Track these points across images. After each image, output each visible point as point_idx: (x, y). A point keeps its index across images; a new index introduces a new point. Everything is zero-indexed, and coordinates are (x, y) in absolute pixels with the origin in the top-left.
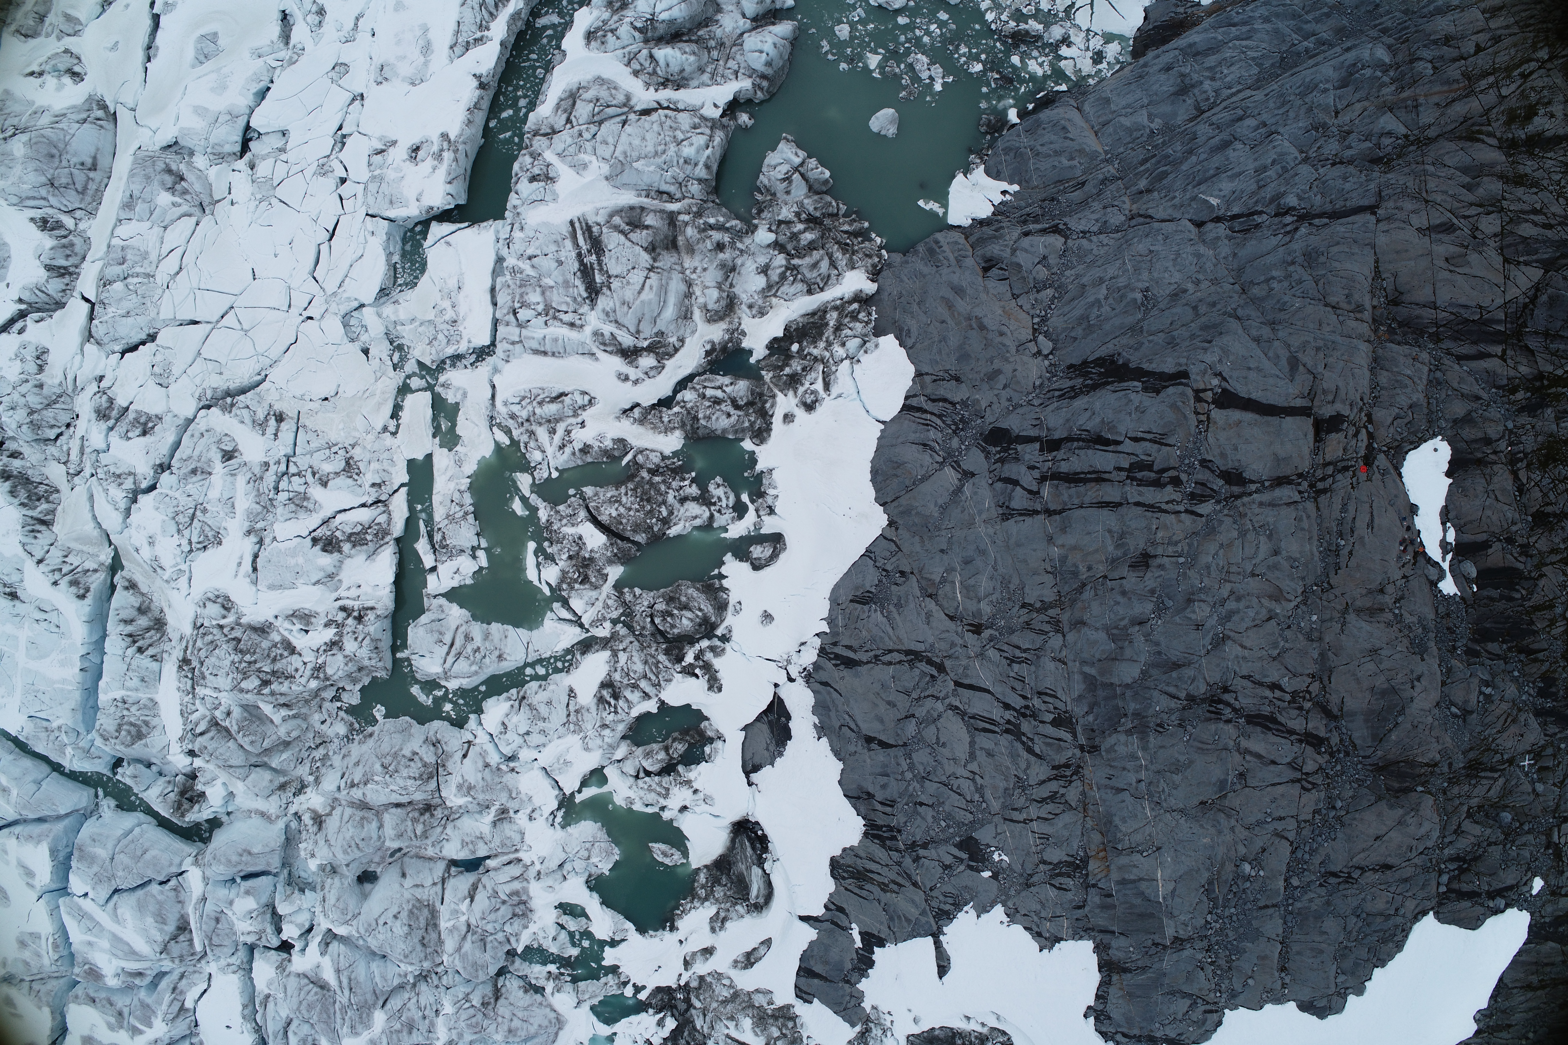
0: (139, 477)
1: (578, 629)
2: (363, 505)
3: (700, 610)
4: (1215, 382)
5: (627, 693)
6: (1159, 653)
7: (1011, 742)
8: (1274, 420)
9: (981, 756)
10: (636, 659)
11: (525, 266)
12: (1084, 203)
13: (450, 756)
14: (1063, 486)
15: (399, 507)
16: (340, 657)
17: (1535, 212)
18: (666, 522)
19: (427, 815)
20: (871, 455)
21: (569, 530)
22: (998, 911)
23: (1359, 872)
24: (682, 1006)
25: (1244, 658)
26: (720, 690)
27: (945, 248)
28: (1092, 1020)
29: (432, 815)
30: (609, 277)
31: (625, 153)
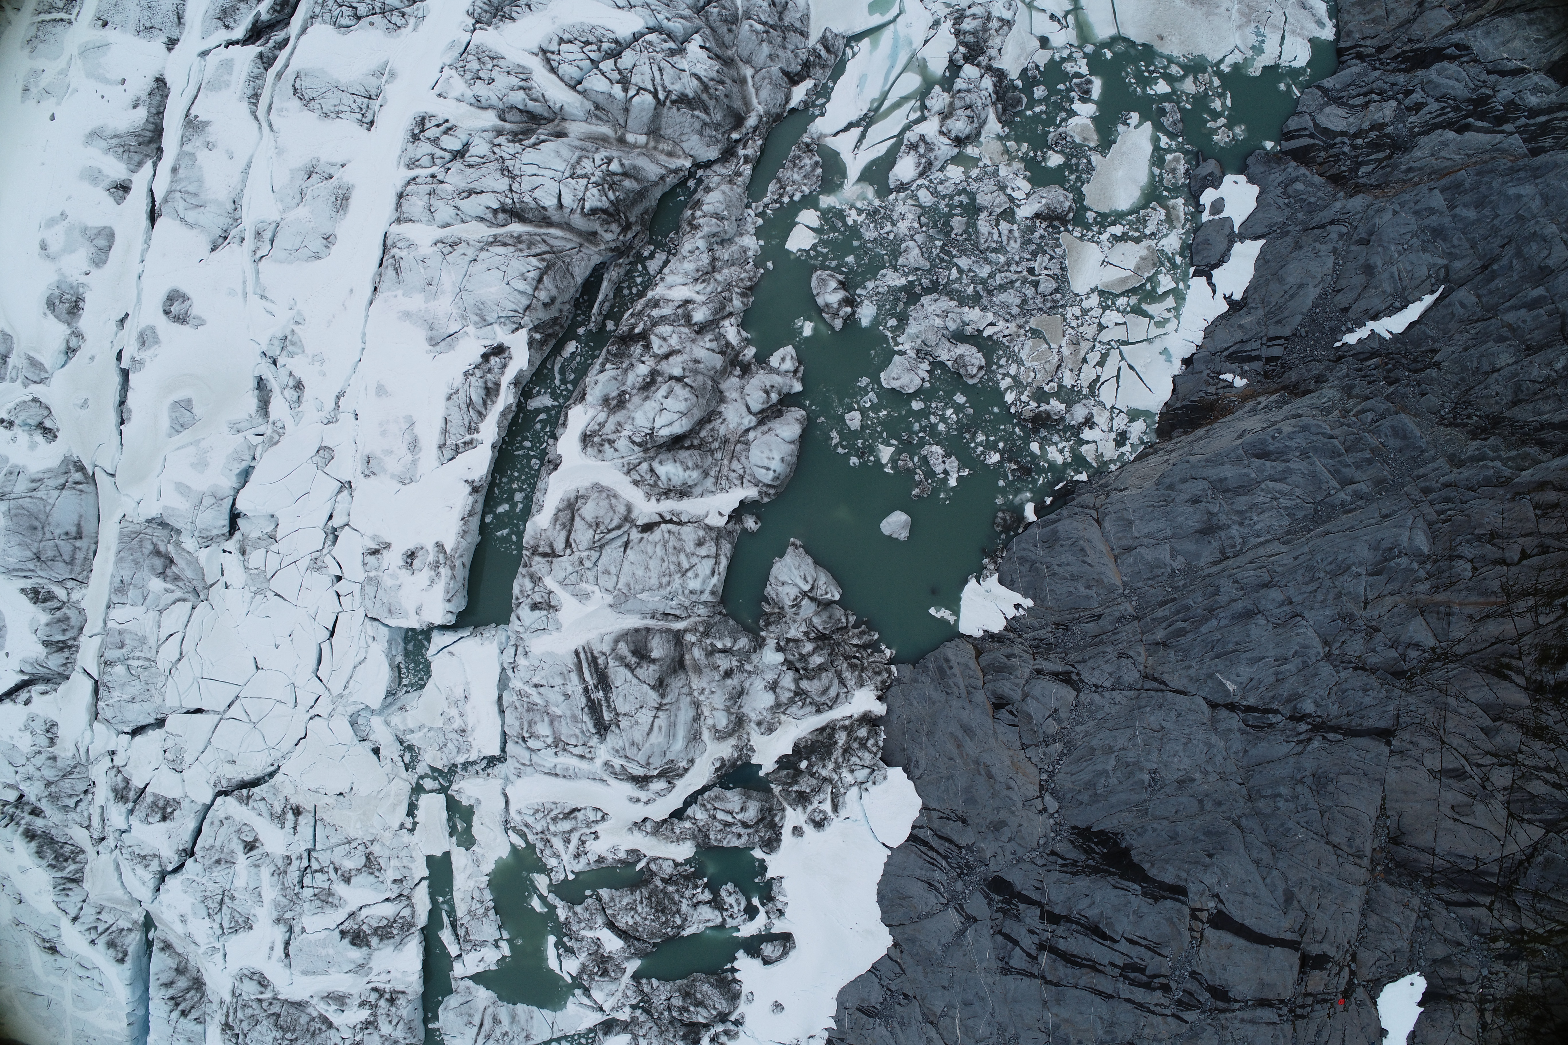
0: (165, 860)
1: (599, 1014)
2: (387, 900)
3: (715, 1008)
4: (1212, 905)
8: (1264, 949)
11: (533, 691)
12: (1097, 641)
14: (1060, 963)
15: (422, 900)
16: (376, 1037)
17: (1548, 769)
18: (680, 927)
20: (878, 878)
21: (587, 933)
27: (956, 670)
30: (617, 714)
31: (628, 585)
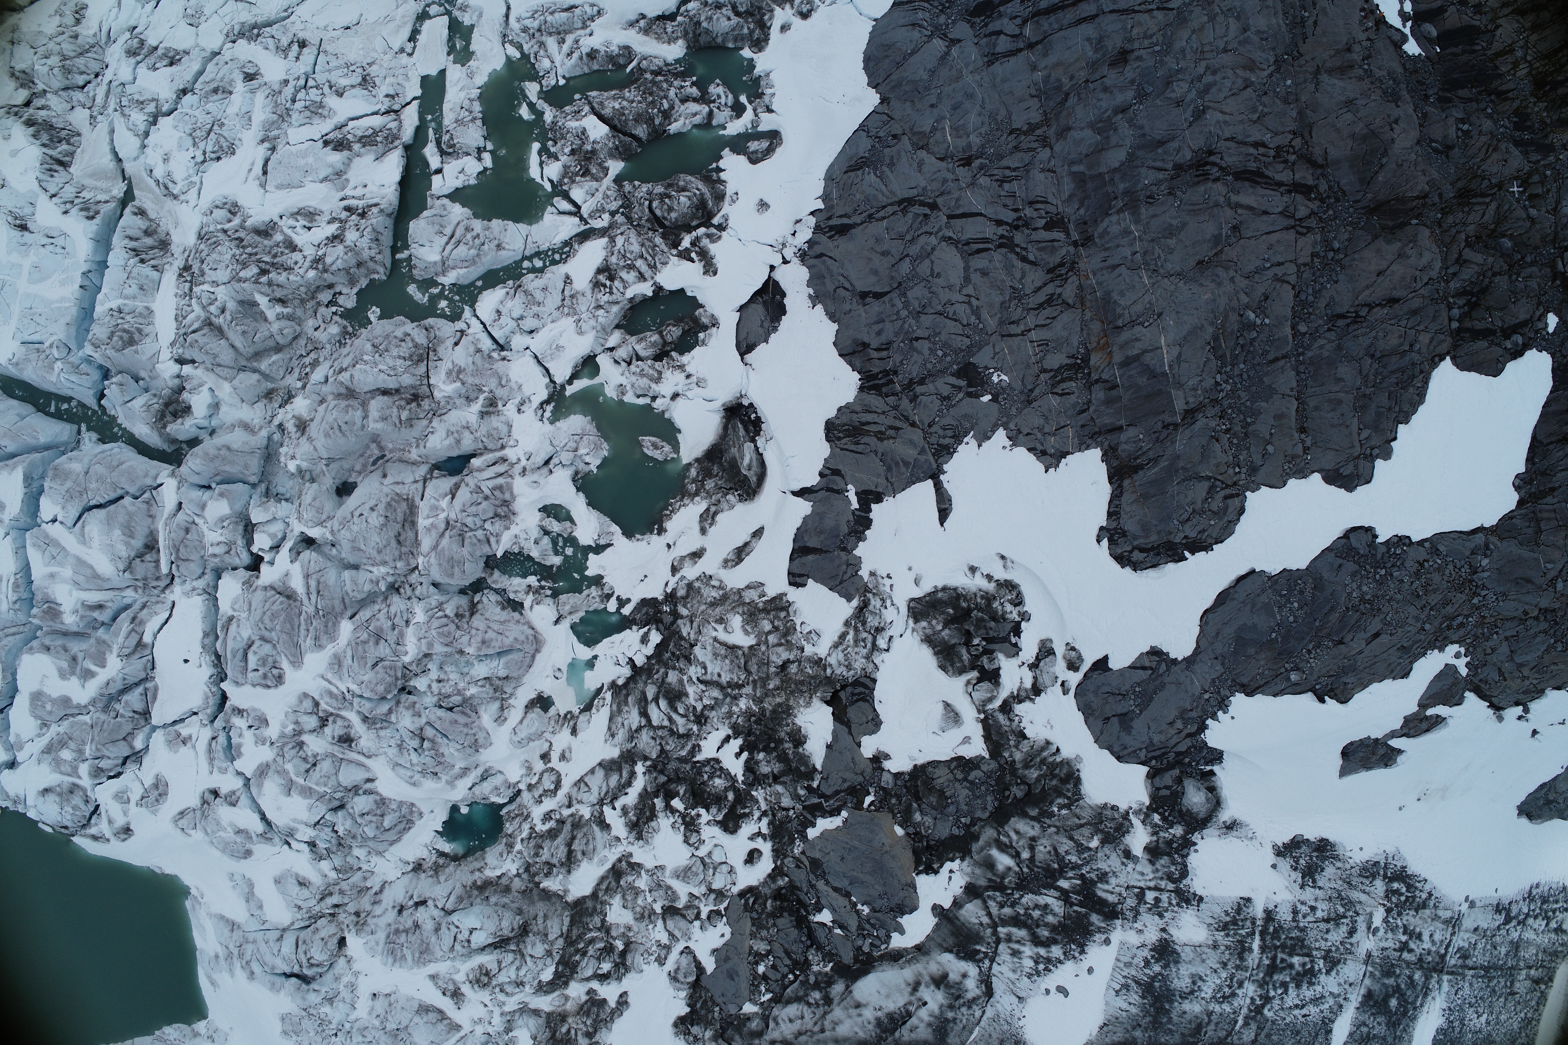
0: (161, 102)
1: (576, 220)
2: (375, 113)
5: (624, 274)
6: (1144, 135)
7: (1005, 256)
9: (976, 277)
10: (633, 238)
13: (441, 341)
14: (1043, 19)
15: (411, 117)
16: (340, 248)
18: (667, 115)
19: (414, 404)
20: (863, 47)
21: (573, 124)
22: (1000, 436)
23: (1366, 309)
24: (668, 619)
25: (1225, 122)
26: (715, 273)
28: (1105, 542)
29: (419, 405)
